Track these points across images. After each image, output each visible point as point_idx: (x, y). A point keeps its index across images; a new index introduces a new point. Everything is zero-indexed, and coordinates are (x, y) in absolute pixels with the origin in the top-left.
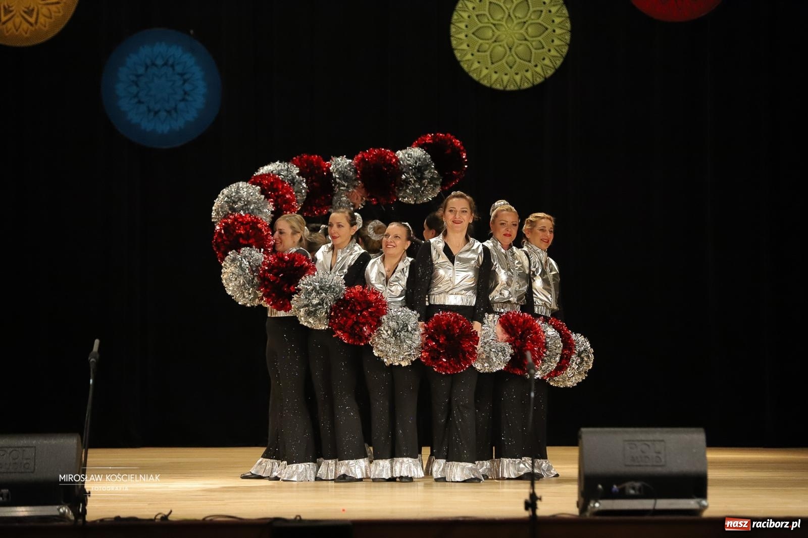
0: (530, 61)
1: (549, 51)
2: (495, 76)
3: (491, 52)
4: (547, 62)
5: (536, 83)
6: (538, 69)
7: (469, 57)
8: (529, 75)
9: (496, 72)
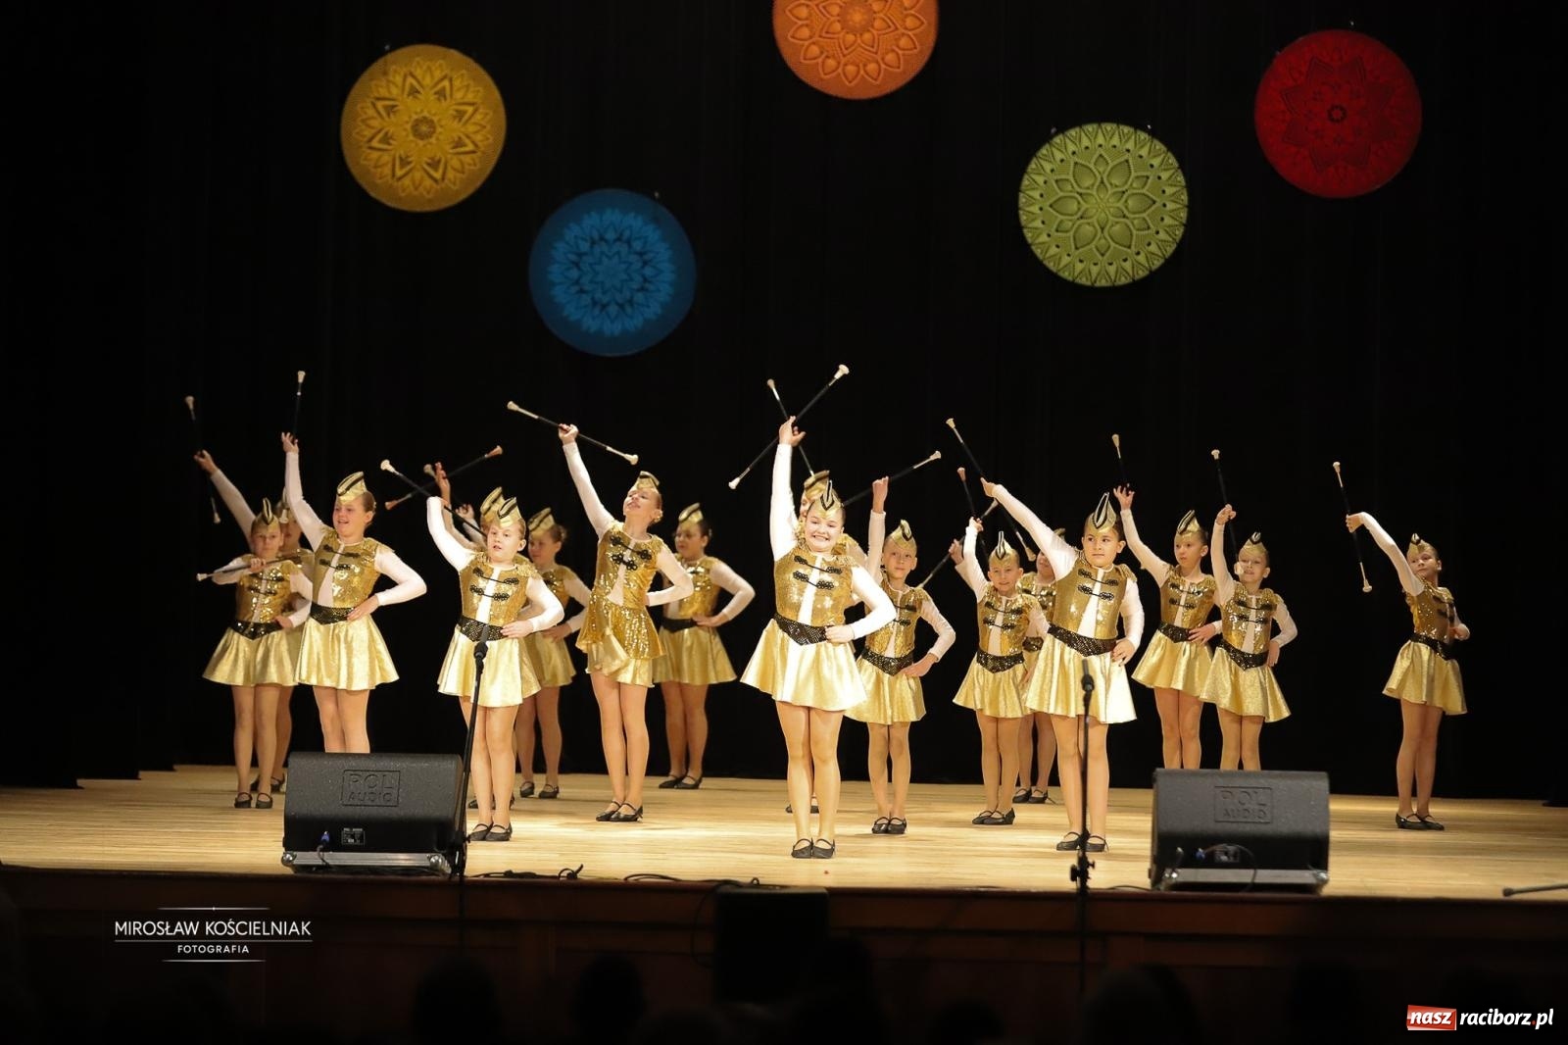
0: (1129, 247)
1: (1157, 233)
2: (1079, 267)
3: (1075, 232)
4: (1153, 248)
5: (1137, 277)
6: (1141, 258)
7: (1044, 238)
8: (1127, 265)
9: (1081, 261)
